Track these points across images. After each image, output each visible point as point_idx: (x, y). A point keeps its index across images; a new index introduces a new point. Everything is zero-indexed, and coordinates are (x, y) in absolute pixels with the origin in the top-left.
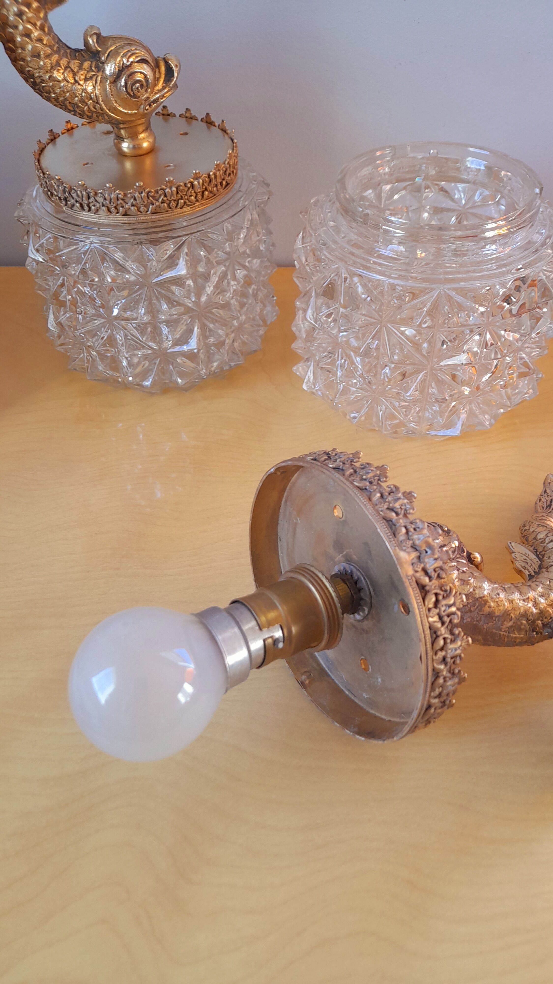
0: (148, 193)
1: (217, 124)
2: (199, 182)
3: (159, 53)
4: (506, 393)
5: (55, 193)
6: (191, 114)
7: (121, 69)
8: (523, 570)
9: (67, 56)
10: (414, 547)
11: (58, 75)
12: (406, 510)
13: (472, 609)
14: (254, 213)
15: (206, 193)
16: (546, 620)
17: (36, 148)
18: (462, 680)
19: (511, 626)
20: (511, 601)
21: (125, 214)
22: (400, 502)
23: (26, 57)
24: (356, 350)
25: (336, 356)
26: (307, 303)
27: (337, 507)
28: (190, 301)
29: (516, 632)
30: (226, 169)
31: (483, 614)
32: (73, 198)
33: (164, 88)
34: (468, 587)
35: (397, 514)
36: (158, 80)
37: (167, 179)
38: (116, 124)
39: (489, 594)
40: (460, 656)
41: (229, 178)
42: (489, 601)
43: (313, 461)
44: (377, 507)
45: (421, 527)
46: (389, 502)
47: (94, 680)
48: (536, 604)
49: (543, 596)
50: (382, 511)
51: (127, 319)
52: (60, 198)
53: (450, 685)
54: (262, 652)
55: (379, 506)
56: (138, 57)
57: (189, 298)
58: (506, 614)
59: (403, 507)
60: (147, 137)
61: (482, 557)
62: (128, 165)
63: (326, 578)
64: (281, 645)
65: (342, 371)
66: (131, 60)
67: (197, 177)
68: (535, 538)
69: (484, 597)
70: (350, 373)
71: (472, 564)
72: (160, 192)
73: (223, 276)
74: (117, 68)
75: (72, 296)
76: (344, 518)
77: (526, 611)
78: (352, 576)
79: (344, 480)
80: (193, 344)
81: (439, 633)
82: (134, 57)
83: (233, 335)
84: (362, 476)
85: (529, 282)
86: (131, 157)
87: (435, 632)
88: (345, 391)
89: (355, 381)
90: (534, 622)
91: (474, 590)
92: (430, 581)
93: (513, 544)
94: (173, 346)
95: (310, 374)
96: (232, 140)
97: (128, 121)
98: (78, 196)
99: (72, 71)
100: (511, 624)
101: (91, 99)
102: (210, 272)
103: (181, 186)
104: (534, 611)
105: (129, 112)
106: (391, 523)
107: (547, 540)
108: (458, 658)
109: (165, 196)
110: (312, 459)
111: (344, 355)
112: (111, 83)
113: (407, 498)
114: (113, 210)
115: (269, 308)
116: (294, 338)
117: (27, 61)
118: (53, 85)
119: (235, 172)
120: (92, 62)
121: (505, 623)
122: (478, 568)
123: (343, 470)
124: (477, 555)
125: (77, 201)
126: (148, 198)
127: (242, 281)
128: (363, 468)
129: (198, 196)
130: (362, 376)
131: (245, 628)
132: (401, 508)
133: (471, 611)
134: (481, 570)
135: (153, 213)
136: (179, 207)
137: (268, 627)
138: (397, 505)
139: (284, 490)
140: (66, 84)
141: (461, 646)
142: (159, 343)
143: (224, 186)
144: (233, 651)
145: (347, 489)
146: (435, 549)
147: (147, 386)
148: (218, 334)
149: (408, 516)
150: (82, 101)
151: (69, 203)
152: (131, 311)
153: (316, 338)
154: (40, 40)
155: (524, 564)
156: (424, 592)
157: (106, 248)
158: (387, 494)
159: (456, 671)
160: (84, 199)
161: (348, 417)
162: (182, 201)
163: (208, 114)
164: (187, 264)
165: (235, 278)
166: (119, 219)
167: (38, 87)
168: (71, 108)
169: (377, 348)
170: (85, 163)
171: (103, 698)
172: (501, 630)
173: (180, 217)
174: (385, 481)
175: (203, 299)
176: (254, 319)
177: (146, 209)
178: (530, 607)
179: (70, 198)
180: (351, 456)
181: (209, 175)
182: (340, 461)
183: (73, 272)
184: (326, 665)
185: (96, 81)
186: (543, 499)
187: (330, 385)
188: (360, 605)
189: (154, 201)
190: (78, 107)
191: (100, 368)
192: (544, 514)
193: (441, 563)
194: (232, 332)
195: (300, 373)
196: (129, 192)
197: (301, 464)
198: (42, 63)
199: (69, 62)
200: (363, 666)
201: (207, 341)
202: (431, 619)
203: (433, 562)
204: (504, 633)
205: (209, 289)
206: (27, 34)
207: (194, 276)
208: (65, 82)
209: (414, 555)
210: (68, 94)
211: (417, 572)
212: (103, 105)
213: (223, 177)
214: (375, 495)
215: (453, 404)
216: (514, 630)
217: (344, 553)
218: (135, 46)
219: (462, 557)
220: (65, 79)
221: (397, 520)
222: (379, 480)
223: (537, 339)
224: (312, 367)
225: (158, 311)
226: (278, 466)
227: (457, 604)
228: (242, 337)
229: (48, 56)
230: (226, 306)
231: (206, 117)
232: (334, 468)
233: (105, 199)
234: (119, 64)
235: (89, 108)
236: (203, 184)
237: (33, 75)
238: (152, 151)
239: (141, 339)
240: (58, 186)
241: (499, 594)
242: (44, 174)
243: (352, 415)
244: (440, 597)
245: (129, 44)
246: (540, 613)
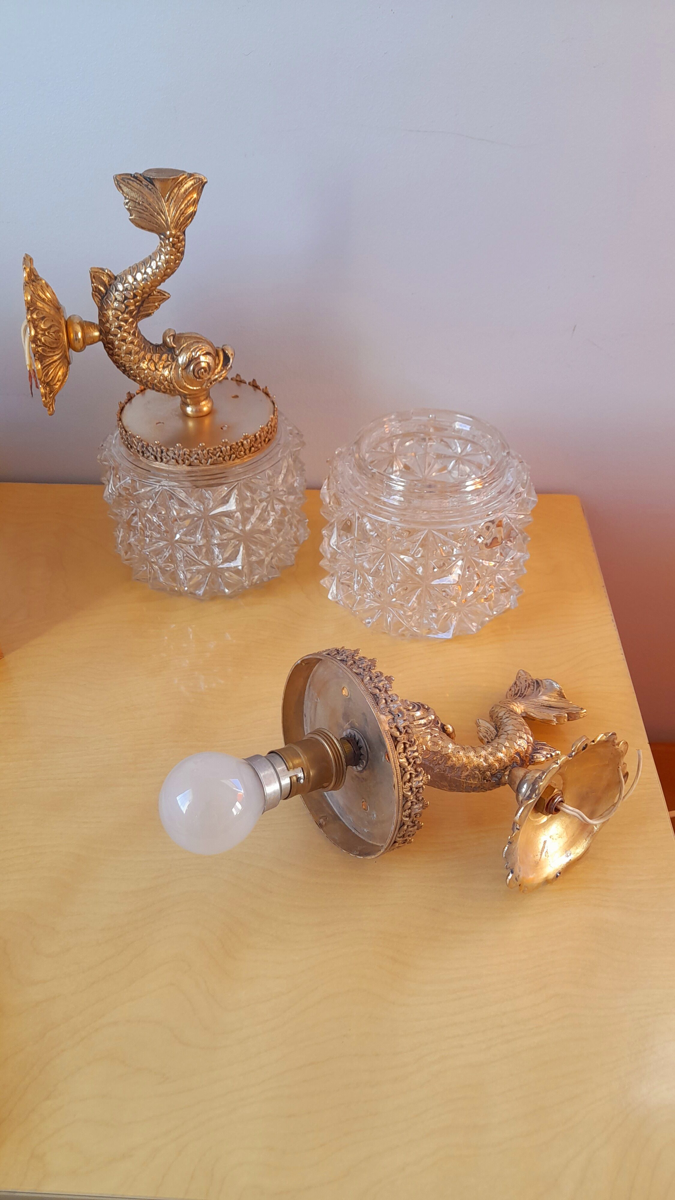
0: (208, 451)
1: (261, 388)
2: (247, 442)
3: (218, 345)
4: (489, 605)
5: (135, 447)
6: (240, 378)
7: (190, 360)
8: (483, 738)
9: (150, 351)
10: (390, 712)
11: (144, 365)
12: (386, 688)
13: (440, 762)
14: (290, 459)
15: (253, 449)
16: (493, 771)
17: (118, 409)
18: (425, 807)
19: (468, 775)
20: (468, 757)
21: (190, 465)
22: (383, 683)
23: (121, 354)
24: (368, 571)
25: (354, 574)
26: (332, 531)
27: (345, 688)
28: (237, 530)
29: (471, 779)
30: (269, 430)
31: (448, 766)
32: (149, 452)
33: (222, 371)
34: (438, 746)
35: (380, 690)
36: (218, 365)
37: (223, 440)
38: (185, 396)
39: (452, 752)
40: (422, 787)
41: (271, 435)
42: (452, 757)
43: (326, 655)
44: (367, 686)
45: (396, 699)
46: (375, 683)
47: (178, 798)
48: (486, 760)
49: (491, 754)
50: (370, 688)
51: (185, 543)
52: (138, 451)
53: (417, 808)
54: (289, 785)
55: (368, 685)
56: (203, 351)
57: (237, 527)
58: (464, 766)
59: (385, 686)
60: (208, 403)
61: (453, 728)
62: (191, 424)
63: (337, 740)
64: (302, 781)
65: (358, 585)
66: (199, 353)
67: (246, 438)
68: (497, 717)
69: (448, 754)
70: (364, 588)
71: (445, 732)
72: (218, 450)
73: (265, 510)
74: (187, 360)
75: (142, 523)
76: (349, 697)
77: (478, 765)
78: (355, 738)
79: (346, 668)
80: (238, 563)
81: (406, 770)
82: (201, 351)
83: (272, 553)
84: (359, 665)
85: (496, 523)
86: (193, 417)
87: (404, 769)
88: (361, 602)
89: (369, 594)
90: (484, 772)
91: (441, 749)
92: (400, 734)
93: (480, 721)
94: (222, 563)
95: (334, 588)
96: (274, 404)
97: (193, 394)
98: (153, 450)
99: (154, 362)
100: (467, 773)
101: (167, 380)
102: (254, 507)
103: (233, 445)
104: (485, 764)
105: (195, 388)
106: (376, 696)
107: (504, 717)
108: (421, 789)
109: (221, 452)
110: (327, 654)
111: (359, 574)
112: (182, 369)
113: (387, 680)
114: (180, 461)
115: (302, 531)
116: (321, 557)
117: (121, 356)
118: (139, 372)
119: (275, 429)
120: (168, 355)
121: (463, 772)
122: (450, 737)
123: (346, 661)
124: (449, 726)
125: (152, 454)
126: (208, 454)
127: (280, 512)
128: (360, 660)
129: (246, 451)
130: (373, 591)
131: (279, 769)
132: (383, 687)
133: (439, 764)
134: (452, 738)
135: (211, 464)
136: (231, 460)
137: (294, 769)
138: (381, 685)
139: (308, 678)
140: (149, 371)
141: (422, 780)
142: (211, 560)
143: (266, 442)
144: (269, 784)
145: (348, 673)
146: (404, 714)
147: (200, 594)
148: (259, 554)
149: (388, 692)
150: (160, 382)
151: (145, 455)
152: (191, 537)
153: (339, 559)
154: (132, 343)
155: (485, 734)
156: (397, 742)
157: (174, 490)
158: (374, 677)
159: (420, 798)
160: (158, 453)
161: (364, 622)
162: (234, 456)
163: (254, 380)
164: (236, 501)
165: (273, 509)
166: (185, 468)
167: (127, 372)
168: (151, 387)
169: (384, 570)
170: (158, 422)
171: (184, 809)
172: (461, 778)
173: (232, 467)
174: (374, 669)
175: (248, 528)
176: (290, 540)
177: (206, 462)
178: (481, 762)
179: (146, 452)
180: (353, 652)
181: (255, 436)
182: (345, 656)
183: (146, 507)
184: (339, 812)
185: (171, 369)
186: (513, 689)
187: (349, 596)
188: (360, 759)
189: (213, 456)
190: (156, 386)
191: (161, 580)
192: (510, 700)
193: (408, 723)
194: (271, 552)
195: (326, 585)
196: (194, 450)
197: (318, 657)
198: (132, 358)
199: (151, 356)
200: (364, 807)
201: (250, 559)
202: (401, 760)
203: (403, 722)
204: (463, 780)
205: (253, 519)
206: (124, 340)
207: (243, 510)
208: (148, 370)
209: (390, 717)
210: (150, 378)
211: (391, 728)
212: (176, 384)
213: (266, 436)
214: (366, 678)
215: (446, 614)
216: (470, 778)
217: (350, 722)
218: (201, 343)
219: (437, 727)
220: (148, 368)
221: (379, 694)
222: (370, 668)
223: (512, 564)
224: (335, 581)
225: (212, 536)
226: (303, 659)
227: (419, 751)
228: (278, 555)
229: (137, 353)
230: (267, 532)
231: (253, 382)
232: (341, 660)
233: (175, 454)
234: (190, 356)
235: (165, 386)
236: (251, 443)
237: (125, 365)
238: (210, 413)
239: (197, 558)
240: (138, 443)
241: (459, 752)
242: (126, 432)
243: (367, 621)
244: (407, 746)
245: (198, 342)
246: (489, 766)
